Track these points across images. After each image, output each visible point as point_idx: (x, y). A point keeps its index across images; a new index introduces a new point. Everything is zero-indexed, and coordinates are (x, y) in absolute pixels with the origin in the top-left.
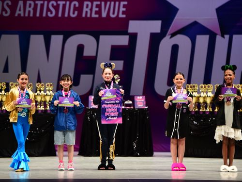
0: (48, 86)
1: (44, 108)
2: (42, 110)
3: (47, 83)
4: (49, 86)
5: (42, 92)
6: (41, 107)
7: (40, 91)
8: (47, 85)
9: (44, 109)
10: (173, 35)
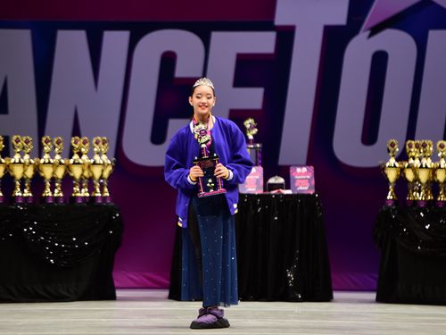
0: (97, 143)
1: (89, 192)
2: (85, 197)
3: (95, 136)
4: (101, 144)
5: (84, 157)
6: (83, 190)
7: (80, 154)
8: (94, 141)
9: (88, 195)
10: (375, 30)
